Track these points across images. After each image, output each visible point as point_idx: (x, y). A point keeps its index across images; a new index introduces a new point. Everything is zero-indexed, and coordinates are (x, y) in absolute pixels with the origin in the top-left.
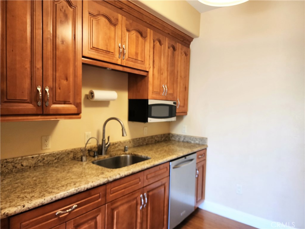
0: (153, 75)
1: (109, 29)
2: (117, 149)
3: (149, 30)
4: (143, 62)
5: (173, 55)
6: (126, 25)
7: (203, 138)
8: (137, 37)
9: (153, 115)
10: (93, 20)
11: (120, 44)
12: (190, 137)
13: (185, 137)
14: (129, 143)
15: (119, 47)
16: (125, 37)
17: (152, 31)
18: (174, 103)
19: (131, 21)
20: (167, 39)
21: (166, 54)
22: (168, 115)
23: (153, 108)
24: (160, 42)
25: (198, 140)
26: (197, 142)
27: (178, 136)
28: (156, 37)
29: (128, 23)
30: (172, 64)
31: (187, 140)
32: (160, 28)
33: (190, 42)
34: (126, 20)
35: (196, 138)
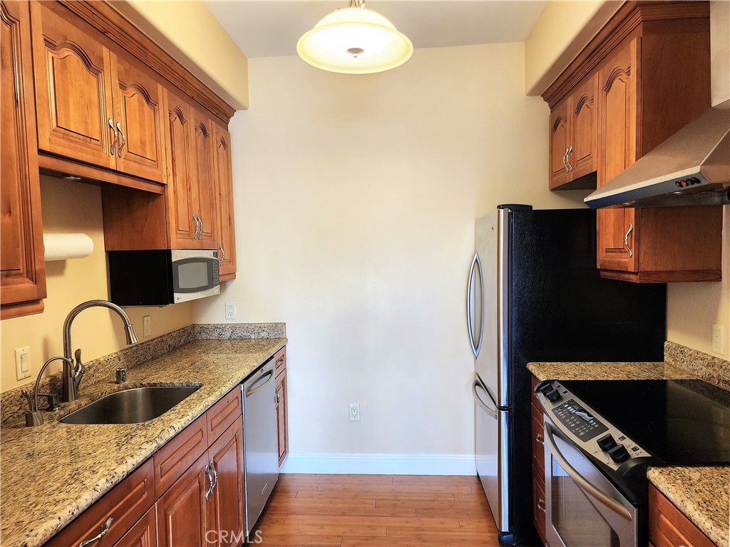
0: (175, 191)
1: (87, 82)
2: (94, 380)
3: (160, 87)
4: (156, 163)
5: (206, 147)
6: (119, 73)
7: (276, 324)
8: (141, 104)
9: (181, 285)
10: (53, 57)
11: (111, 121)
12: (247, 327)
13: (234, 327)
14: (117, 360)
15: (110, 127)
16: (118, 103)
17: (165, 90)
18: (216, 255)
19: (127, 65)
20: (192, 109)
21: (193, 144)
22: (205, 283)
23: (180, 267)
24: (181, 117)
25: (265, 329)
26: (264, 334)
27: (216, 327)
28: (174, 106)
29: (122, 68)
30: (205, 167)
31: (239, 333)
32: (177, 84)
33: (229, 118)
34: (118, 61)
35: (261, 327)
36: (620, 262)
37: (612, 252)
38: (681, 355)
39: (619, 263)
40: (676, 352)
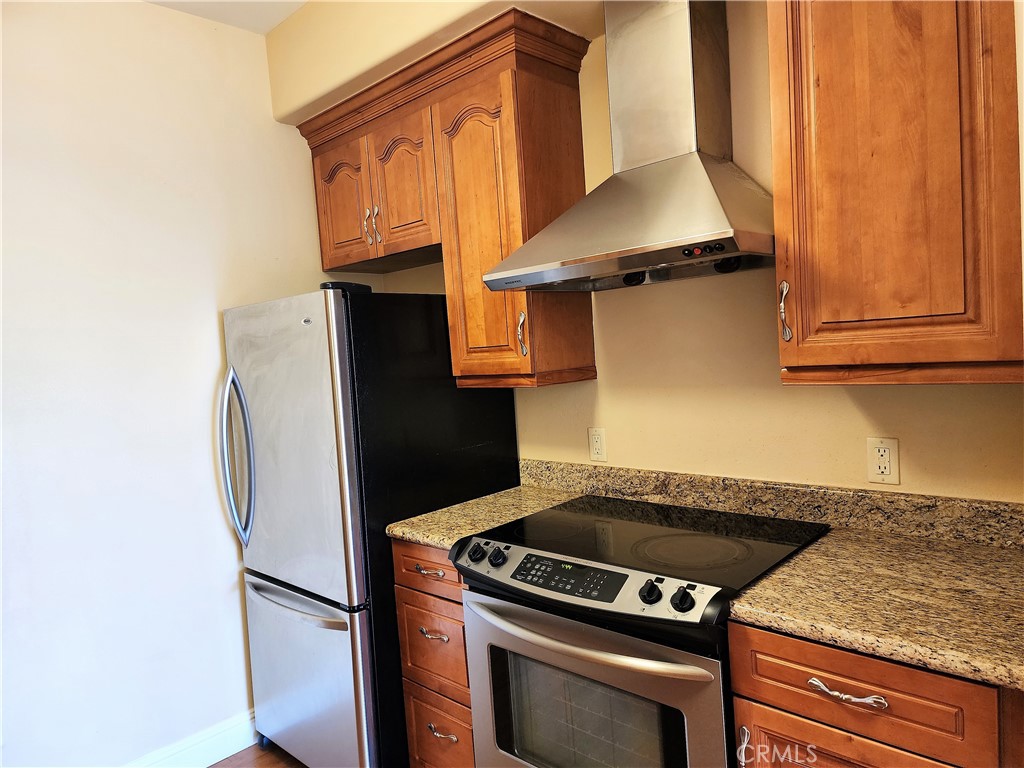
36: (503, 363)
37: (481, 352)
38: (548, 472)
39: (502, 365)
40: (539, 471)
